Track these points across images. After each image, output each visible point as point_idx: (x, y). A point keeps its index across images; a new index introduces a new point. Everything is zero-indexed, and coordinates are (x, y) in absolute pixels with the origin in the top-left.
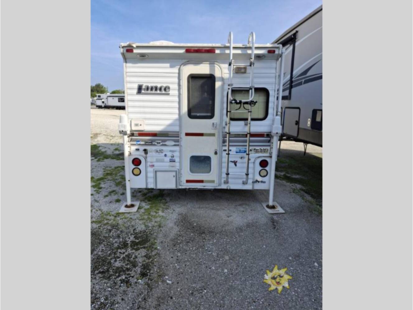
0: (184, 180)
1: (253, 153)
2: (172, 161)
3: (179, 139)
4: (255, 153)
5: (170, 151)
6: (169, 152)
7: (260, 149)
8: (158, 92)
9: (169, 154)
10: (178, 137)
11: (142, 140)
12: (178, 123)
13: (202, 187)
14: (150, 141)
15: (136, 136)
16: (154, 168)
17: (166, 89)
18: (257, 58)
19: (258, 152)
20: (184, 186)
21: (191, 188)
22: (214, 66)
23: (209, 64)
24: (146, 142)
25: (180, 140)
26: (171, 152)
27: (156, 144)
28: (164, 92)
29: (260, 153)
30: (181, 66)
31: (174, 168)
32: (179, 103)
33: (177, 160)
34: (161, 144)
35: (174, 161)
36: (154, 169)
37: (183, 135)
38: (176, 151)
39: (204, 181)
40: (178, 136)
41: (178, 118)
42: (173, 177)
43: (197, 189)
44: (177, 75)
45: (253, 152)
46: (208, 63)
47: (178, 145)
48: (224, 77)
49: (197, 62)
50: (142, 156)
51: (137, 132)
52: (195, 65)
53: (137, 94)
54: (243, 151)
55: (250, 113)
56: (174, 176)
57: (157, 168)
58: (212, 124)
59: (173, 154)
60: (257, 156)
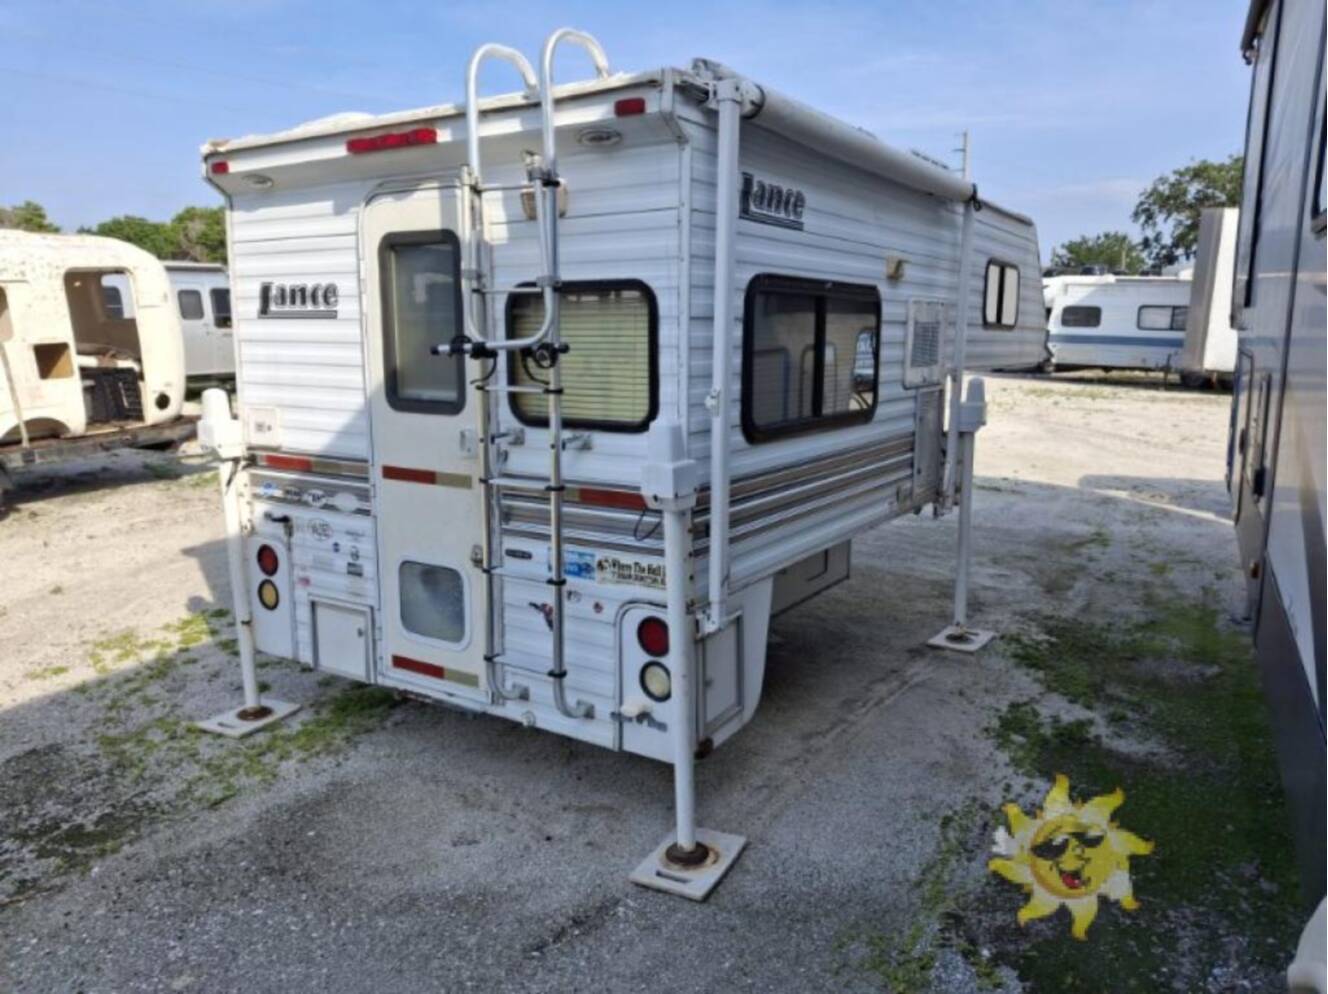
0: (387, 651)
1: (610, 581)
2: (355, 571)
3: (367, 490)
4: (618, 582)
5: (349, 533)
6: (346, 536)
7: (636, 564)
8: (309, 307)
9: (346, 543)
10: (366, 480)
11: (278, 483)
12: (363, 424)
14: (297, 490)
15: (263, 467)
16: (310, 589)
17: (330, 293)
18: (595, 143)
19: (630, 576)
20: (389, 677)
21: (412, 693)
22: (455, 196)
23: (439, 188)
24: (288, 492)
25: (372, 494)
26: (349, 537)
27: (310, 499)
28: (322, 307)
29: (637, 582)
30: (360, 206)
31: (358, 600)
33: (368, 569)
34: (324, 501)
35: (360, 575)
36: (309, 594)
37: (376, 474)
38: (363, 535)
39: (446, 674)
40: (364, 475)
41: (364, 408)
42: (355, 633)
44: (354, 241)
45: (608, 573)
46: (436, 185)
47: (366, 513)
48: (493, 240)
49: (402, 186)
50: (279, 539)
51: (264, 453)
52: (399, 199)
53: (259, 318)
54: (572, 564)
55: (552, 397)
56: (360, 633)
57: (316, 591)
58: (459, 435)
59: (358, 545)
60: (628, 597)
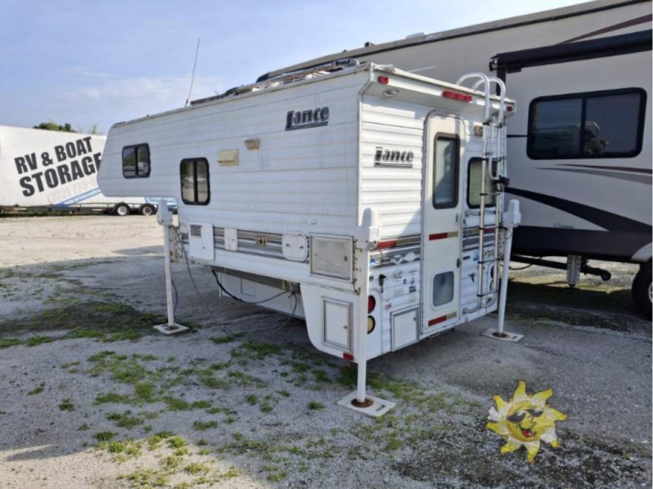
0: (426, 321)
2: (412, 290)
3: (420, 248)
5: (410, 272)
6: (410, 274)
8: (400, 162)
9: (409, 278)
10: (419, 243)
11: (378, 258)
12: (419, 217)
13: (443, 329)
14: (388, 258)
16: (390, 310)
17: (410, 156)
19: (491, 254)
20: (425, 333)
21: (432, 335)
22: (459, 122)
23: (455, 118)
24: (383, 261)
25: (422, 250)
27: (395, 261)
30: (427, 118)
31: (413, 304)
32: (423, 182)
33: (417, 286)
34: (401, 260)
35: (414, 290)
36: (391, 313)
37: (426, 239)
38: (416, 271)
39: (447, 318)
41: (420, 210)
42: (413, 320)
43: (438, 335)
44: (421, 133)
46: (454, 116)
47: (419, 259)
50: (377, 289)
52: (442, 119)
53: (374, 167)
56: (415, 319)
57: (394, 309)
59: (414, 276)
